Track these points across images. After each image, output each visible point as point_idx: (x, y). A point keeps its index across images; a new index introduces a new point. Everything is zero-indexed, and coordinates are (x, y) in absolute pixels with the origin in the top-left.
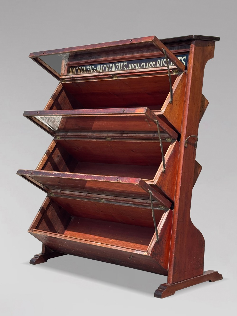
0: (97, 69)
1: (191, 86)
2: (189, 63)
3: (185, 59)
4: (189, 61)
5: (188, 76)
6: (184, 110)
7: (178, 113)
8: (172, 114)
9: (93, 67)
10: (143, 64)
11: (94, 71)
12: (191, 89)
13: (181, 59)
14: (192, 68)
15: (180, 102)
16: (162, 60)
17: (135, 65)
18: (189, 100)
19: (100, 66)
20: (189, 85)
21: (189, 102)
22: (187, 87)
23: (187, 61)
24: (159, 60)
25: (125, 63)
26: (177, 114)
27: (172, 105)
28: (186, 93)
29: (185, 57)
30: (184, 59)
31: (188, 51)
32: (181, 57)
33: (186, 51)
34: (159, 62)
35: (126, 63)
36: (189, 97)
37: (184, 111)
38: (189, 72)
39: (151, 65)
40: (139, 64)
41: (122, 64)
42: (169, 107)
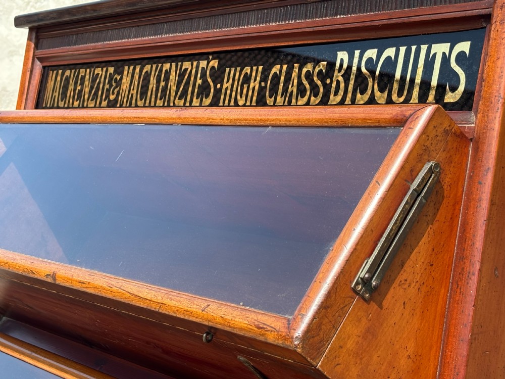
0: (121, 79)
1: (492, 203)
2: (485, 76)
3: (467, 53)
4: (484, 64)
5: (477, 150)
6: (448, 330)
7: (411, 351)
8: (375, 358)
9: (111, 70)
10: (276, 69)
11: (112, 85)
12: (489, 218)
13: (444, 54)
14: (500, 105)
15: (424, 289)
16: (357, 53)
17: (247, 70)
18: (475, 279)
19: (132, 68)
20: (480, 200)
21: (478, 290)
22: (467, 208)
23: (475, 67)
24: (343, 56)
25: (212, 59)
26: (409, 357)
27: (381, 306)
28: (463, 239)
29: (464, 47)
30: (461, 55)
31: (483, 12)
32: (449, 44)
33: (475, 12)
34: (342, 60)
35: (215, 63)
36: (478, 266)
37: (447, 336)
38: (485, 128)
39: (309, 76)
40: (261, 68)
41: (203, 64)
42: (359, 320)
